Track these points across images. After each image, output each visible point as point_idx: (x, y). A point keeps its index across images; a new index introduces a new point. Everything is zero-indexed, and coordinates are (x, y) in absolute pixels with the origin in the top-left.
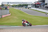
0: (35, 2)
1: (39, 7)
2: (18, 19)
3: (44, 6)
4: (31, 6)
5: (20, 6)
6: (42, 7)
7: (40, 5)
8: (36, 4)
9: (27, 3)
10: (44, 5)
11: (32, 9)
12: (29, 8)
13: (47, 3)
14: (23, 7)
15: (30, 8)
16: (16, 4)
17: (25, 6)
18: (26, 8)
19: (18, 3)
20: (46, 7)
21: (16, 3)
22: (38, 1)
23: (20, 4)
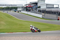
0: (26, 5)
1: (31, 11)
2: (5, 24)
3: (36, 10)
4: (21, 9)
5: (8, 9)
6: (34, 10)
7: (32, 8)
8: (27, 7)
9: (16, 6)
10: (36, 8)
11: (22, 13)
12: (18, 12)
13: (40, 6)
14: (12, 10)
15: (20, 11)
16: (3, 7)
17: (14, 9)
18: (15, 11)
19: (6, 5)
20: (39, 11)
21: (3, 5)
23: (8, 6)
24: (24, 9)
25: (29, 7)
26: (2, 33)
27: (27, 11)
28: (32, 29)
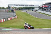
0: (42, 5)
1: (46, 10)
4: (37, 9)
5: (27, 9)
6: (49, 9)
7: (47, 8)
8: (43, 7)
9: (33, 6)
12: (35, 11)
14: (30, 10)
15: (37, 10)
16: (23, 7)
17: (32, 9)
18: (33, 11)
19: (25, 5)
21: (23, 6)
22: (45, 4)
23: (27, 6)
24: (40, 9)
25: (44, 7)
26: (21, 28)
27: (42, 10)
28: (25, 26)
